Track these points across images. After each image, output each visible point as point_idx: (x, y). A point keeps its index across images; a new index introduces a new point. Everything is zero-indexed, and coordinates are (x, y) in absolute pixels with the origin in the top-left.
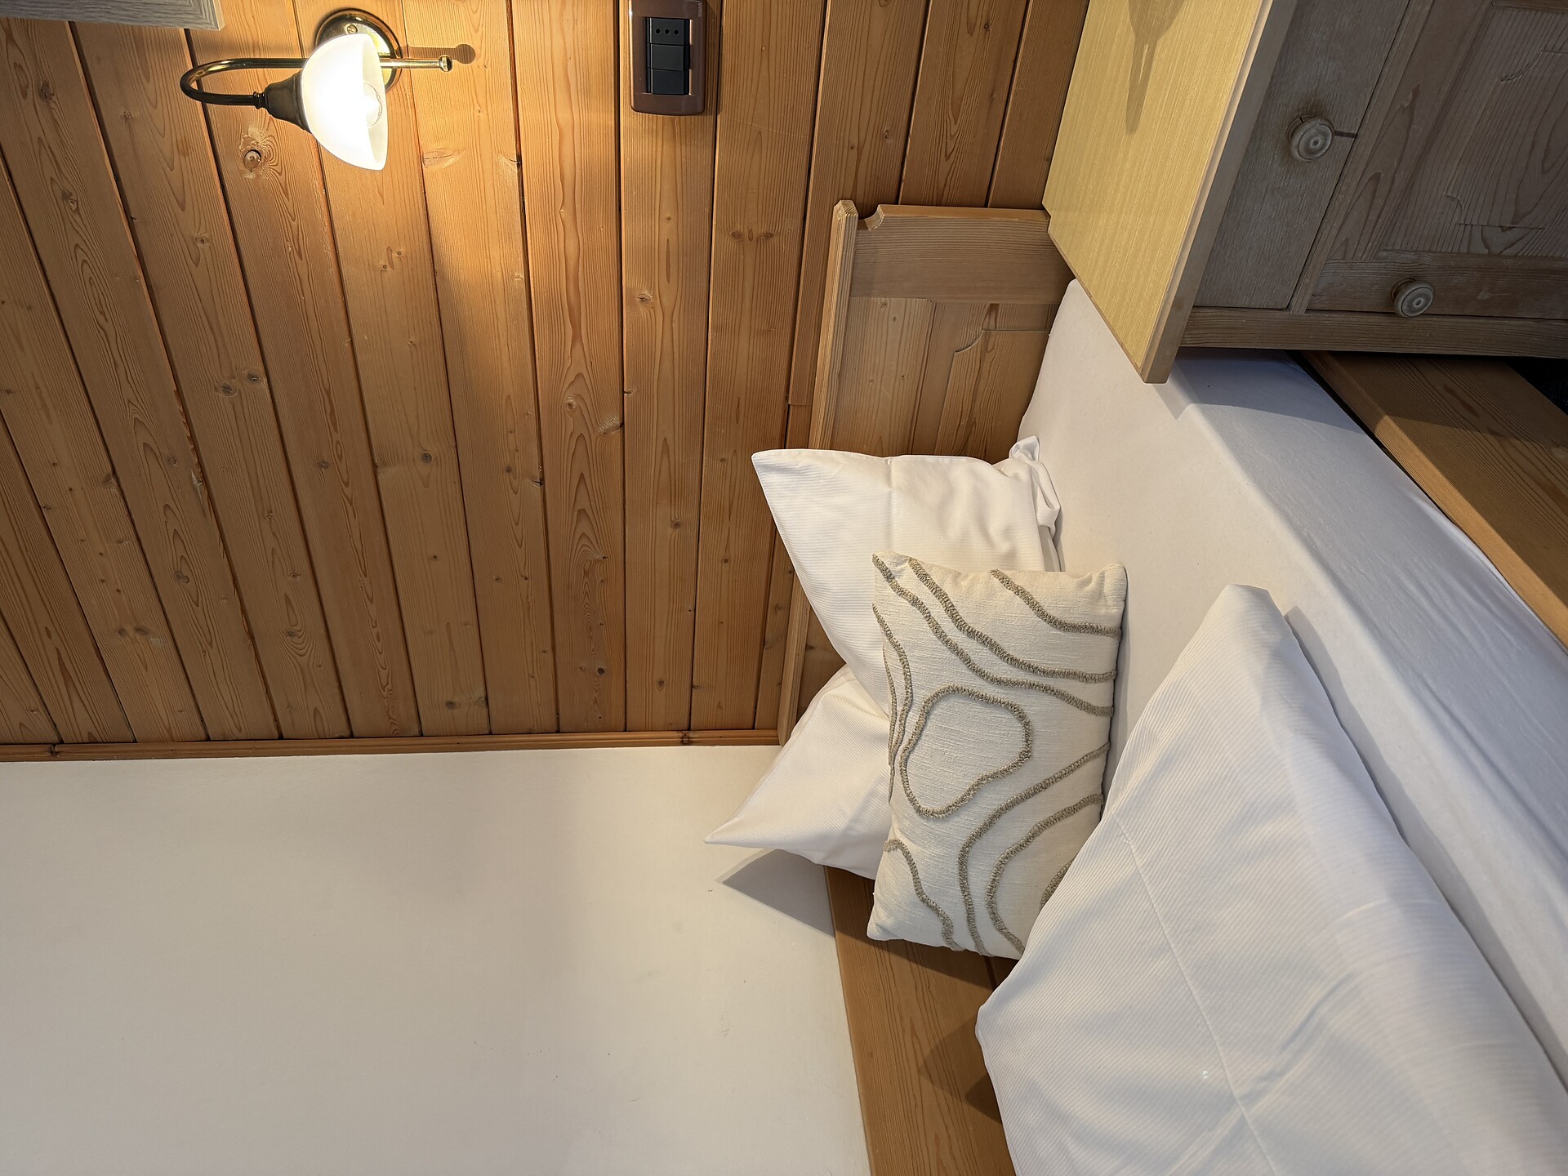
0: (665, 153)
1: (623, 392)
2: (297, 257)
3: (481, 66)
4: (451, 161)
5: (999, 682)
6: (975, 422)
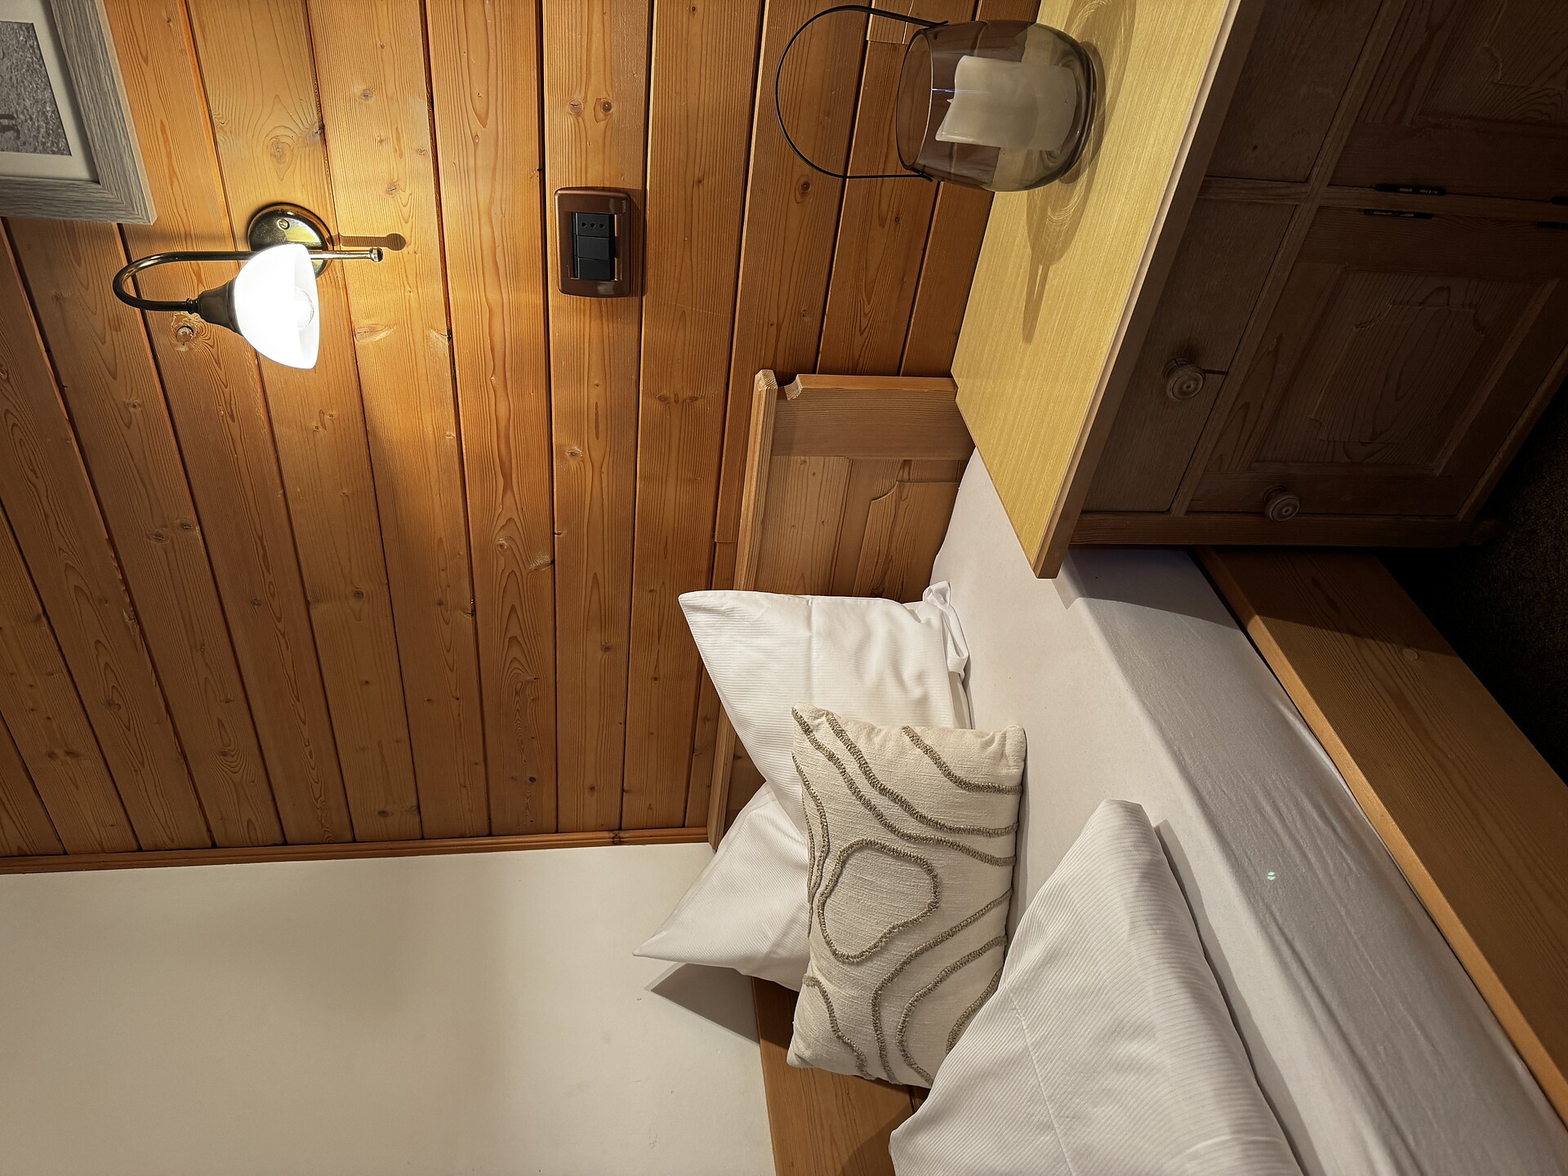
0: (592, 328)
1: (554, 533)
2: (229, 420)
3: (411, 252)
4: (382, 335)
5: (909, 838)
6: (892, 559)
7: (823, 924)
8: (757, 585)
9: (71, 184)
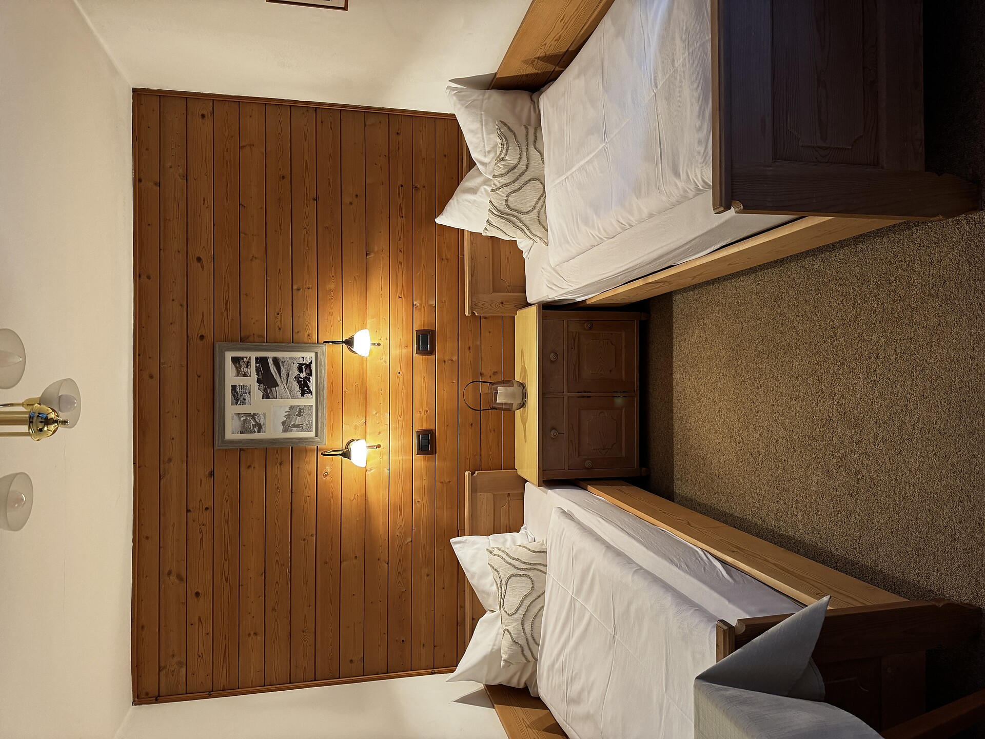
0: (423, 463)
1: (412, 530)
3: (382, 448)
5: (522, 569)
7: (504, 608)
8: (472, 533)
9: (311, 438)
